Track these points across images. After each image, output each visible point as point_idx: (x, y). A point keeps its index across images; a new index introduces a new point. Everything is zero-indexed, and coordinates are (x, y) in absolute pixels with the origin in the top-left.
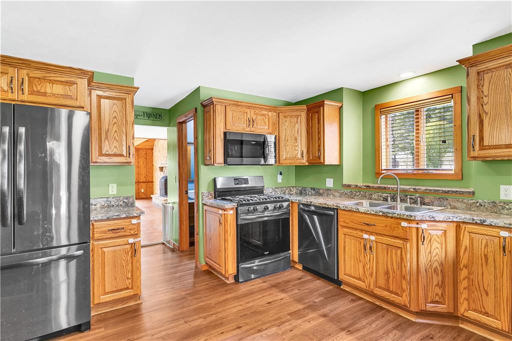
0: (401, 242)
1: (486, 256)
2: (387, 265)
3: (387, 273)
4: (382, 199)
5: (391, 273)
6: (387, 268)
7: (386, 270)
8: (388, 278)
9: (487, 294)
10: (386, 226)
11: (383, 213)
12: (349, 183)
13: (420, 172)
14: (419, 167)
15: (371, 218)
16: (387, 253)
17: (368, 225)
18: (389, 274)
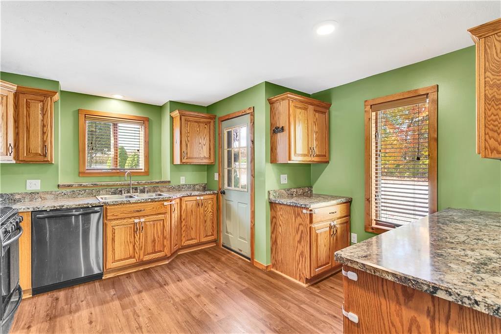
0: (163, 216)
1: (192, 211)
2: (154, 234)
3: (154, 241)
4: (110, 193)
5: (156, 239)
6: (154, 237)
7: (153, 239)
8: (155, 243)
9: (192, 229)
10: (153, 208)
11: (151, 199)
12: (69, 184)
13: (118, 171)
14: (117, 167)
15: (142, 206)
16: (154, 227)
17: (138, 211)
18: (155, 240)
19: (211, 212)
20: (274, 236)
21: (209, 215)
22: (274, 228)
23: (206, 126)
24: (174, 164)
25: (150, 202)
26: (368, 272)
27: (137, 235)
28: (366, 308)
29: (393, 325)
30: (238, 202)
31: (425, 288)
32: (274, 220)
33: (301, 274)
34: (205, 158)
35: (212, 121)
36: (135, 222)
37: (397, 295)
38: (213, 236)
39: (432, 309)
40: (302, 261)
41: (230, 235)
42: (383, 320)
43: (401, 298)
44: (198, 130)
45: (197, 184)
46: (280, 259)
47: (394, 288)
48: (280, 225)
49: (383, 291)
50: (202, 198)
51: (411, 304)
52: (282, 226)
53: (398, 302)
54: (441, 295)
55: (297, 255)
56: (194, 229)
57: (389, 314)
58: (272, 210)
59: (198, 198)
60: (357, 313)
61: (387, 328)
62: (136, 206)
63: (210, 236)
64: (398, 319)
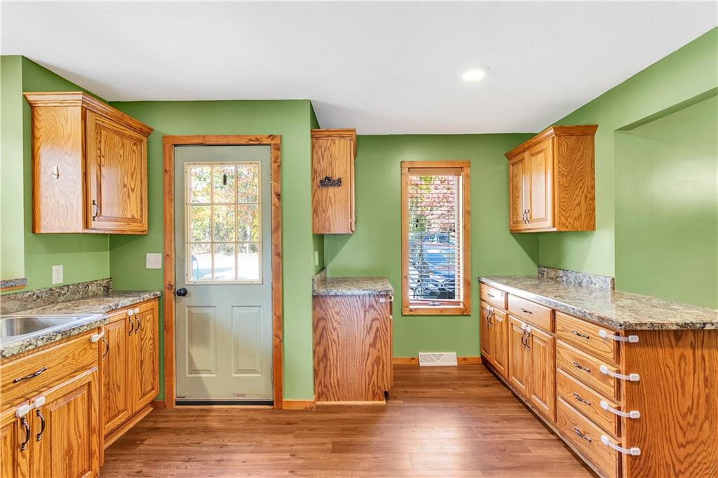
0: (88, 372)
2: (68, 433)
3: (69, 453)
5: (75, 443)
6: (69, 439)
7: (66, 446)
8: (71, 458)
9: (119, 390)
10: (67, 357)
15: (36, 359)
16: (69, 410)
17: (26, 379)
18: (72, 449)
19: (150, 338)
20: (321, 349)
21: (148, 345)
22: (321, 335)
23: (135, 148)
24: (37, 232)
25: (60, 341)
26: (656, 329)
27: (24, 456)
28: (645, 363)
29: (668, 367)
30: (233, 306)
31: (698, 326)
32: (321, 324)
33: (376, 389)
34: (133, 219)
35: (145, 140)
36: (21, 415)
37: (670, 340)
38: (154, 391)
39: (693, 342)
40: (378, 370)
41: (202, 375)
42: (660, 366)
43: (673, 341)
44: (121, 152)
45: (92, 282)
46: (334, 380)
47: (668, 336)
48: (335, 329)
49: (660, 342)
50: (137, 310)
51: (680, 343)
52: (338, 329)
53: (672, 347)
54: (708, 327)
55: (369, 364)
56: (122, 389)
57: (664, 359)
58: (318, 309)
59: (131, 312)
60: (638, 372)
61: (663, 371)
62: (22, 365)
63: (150, 391)
64: (671, 360)
